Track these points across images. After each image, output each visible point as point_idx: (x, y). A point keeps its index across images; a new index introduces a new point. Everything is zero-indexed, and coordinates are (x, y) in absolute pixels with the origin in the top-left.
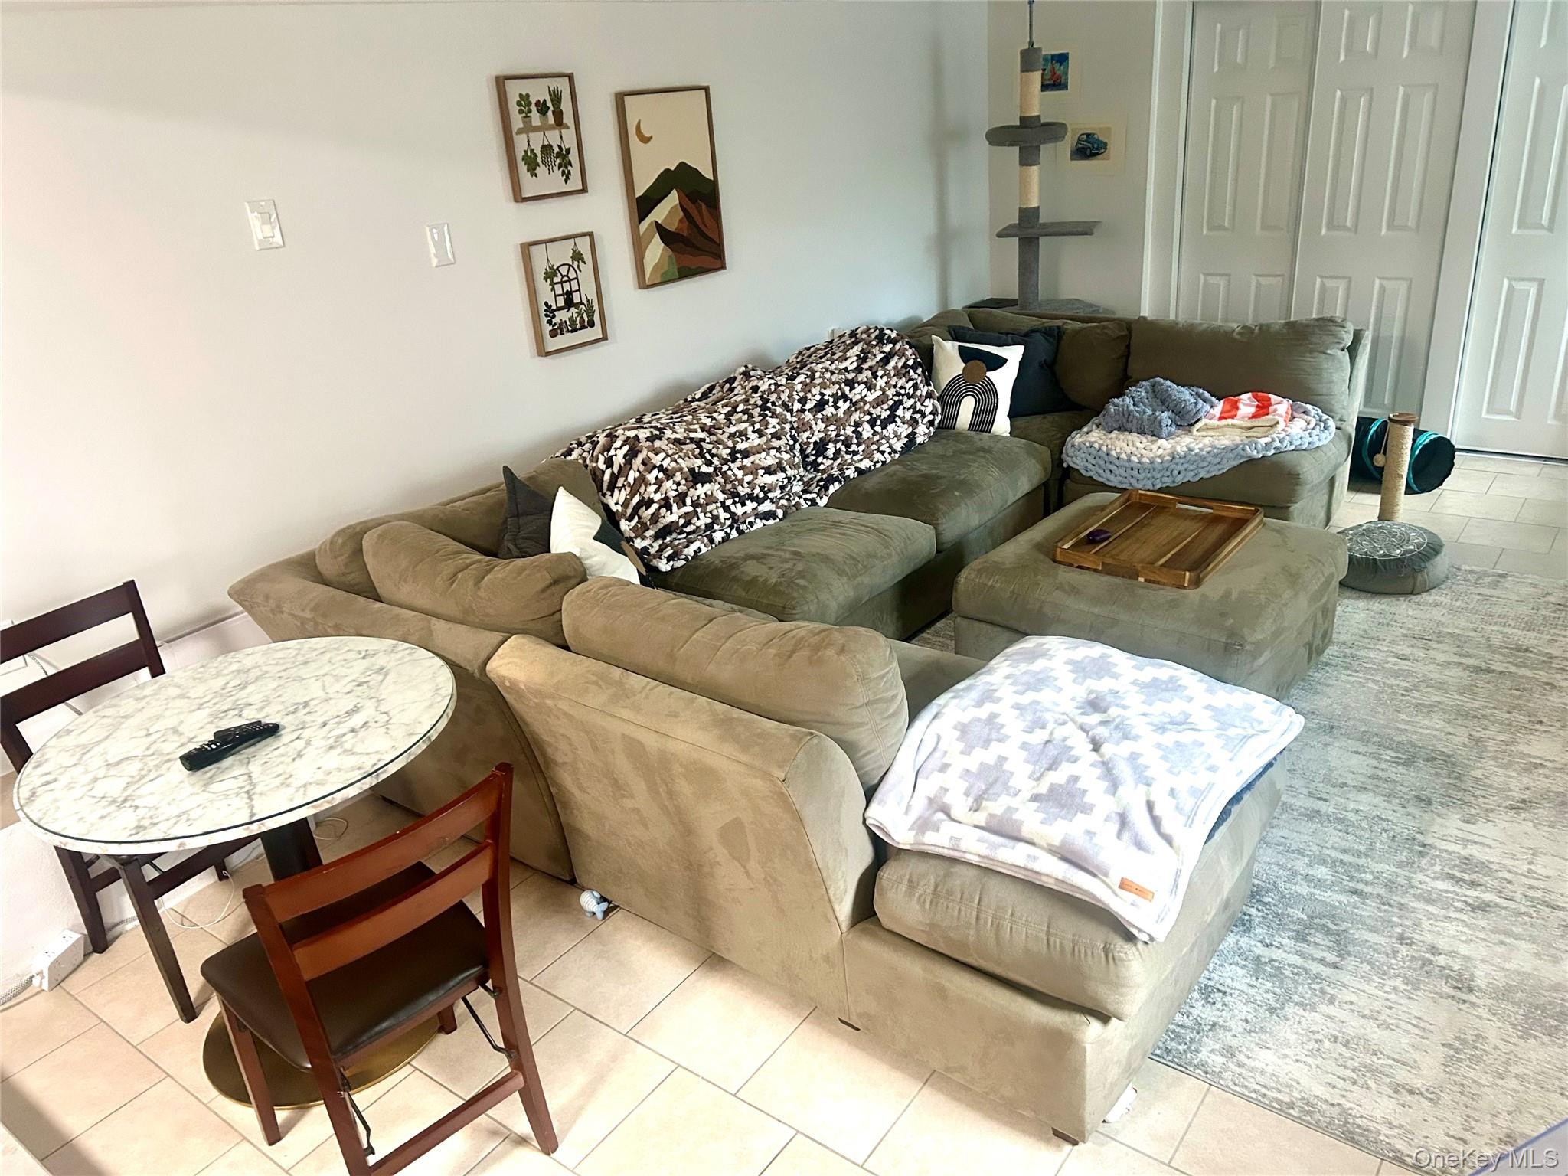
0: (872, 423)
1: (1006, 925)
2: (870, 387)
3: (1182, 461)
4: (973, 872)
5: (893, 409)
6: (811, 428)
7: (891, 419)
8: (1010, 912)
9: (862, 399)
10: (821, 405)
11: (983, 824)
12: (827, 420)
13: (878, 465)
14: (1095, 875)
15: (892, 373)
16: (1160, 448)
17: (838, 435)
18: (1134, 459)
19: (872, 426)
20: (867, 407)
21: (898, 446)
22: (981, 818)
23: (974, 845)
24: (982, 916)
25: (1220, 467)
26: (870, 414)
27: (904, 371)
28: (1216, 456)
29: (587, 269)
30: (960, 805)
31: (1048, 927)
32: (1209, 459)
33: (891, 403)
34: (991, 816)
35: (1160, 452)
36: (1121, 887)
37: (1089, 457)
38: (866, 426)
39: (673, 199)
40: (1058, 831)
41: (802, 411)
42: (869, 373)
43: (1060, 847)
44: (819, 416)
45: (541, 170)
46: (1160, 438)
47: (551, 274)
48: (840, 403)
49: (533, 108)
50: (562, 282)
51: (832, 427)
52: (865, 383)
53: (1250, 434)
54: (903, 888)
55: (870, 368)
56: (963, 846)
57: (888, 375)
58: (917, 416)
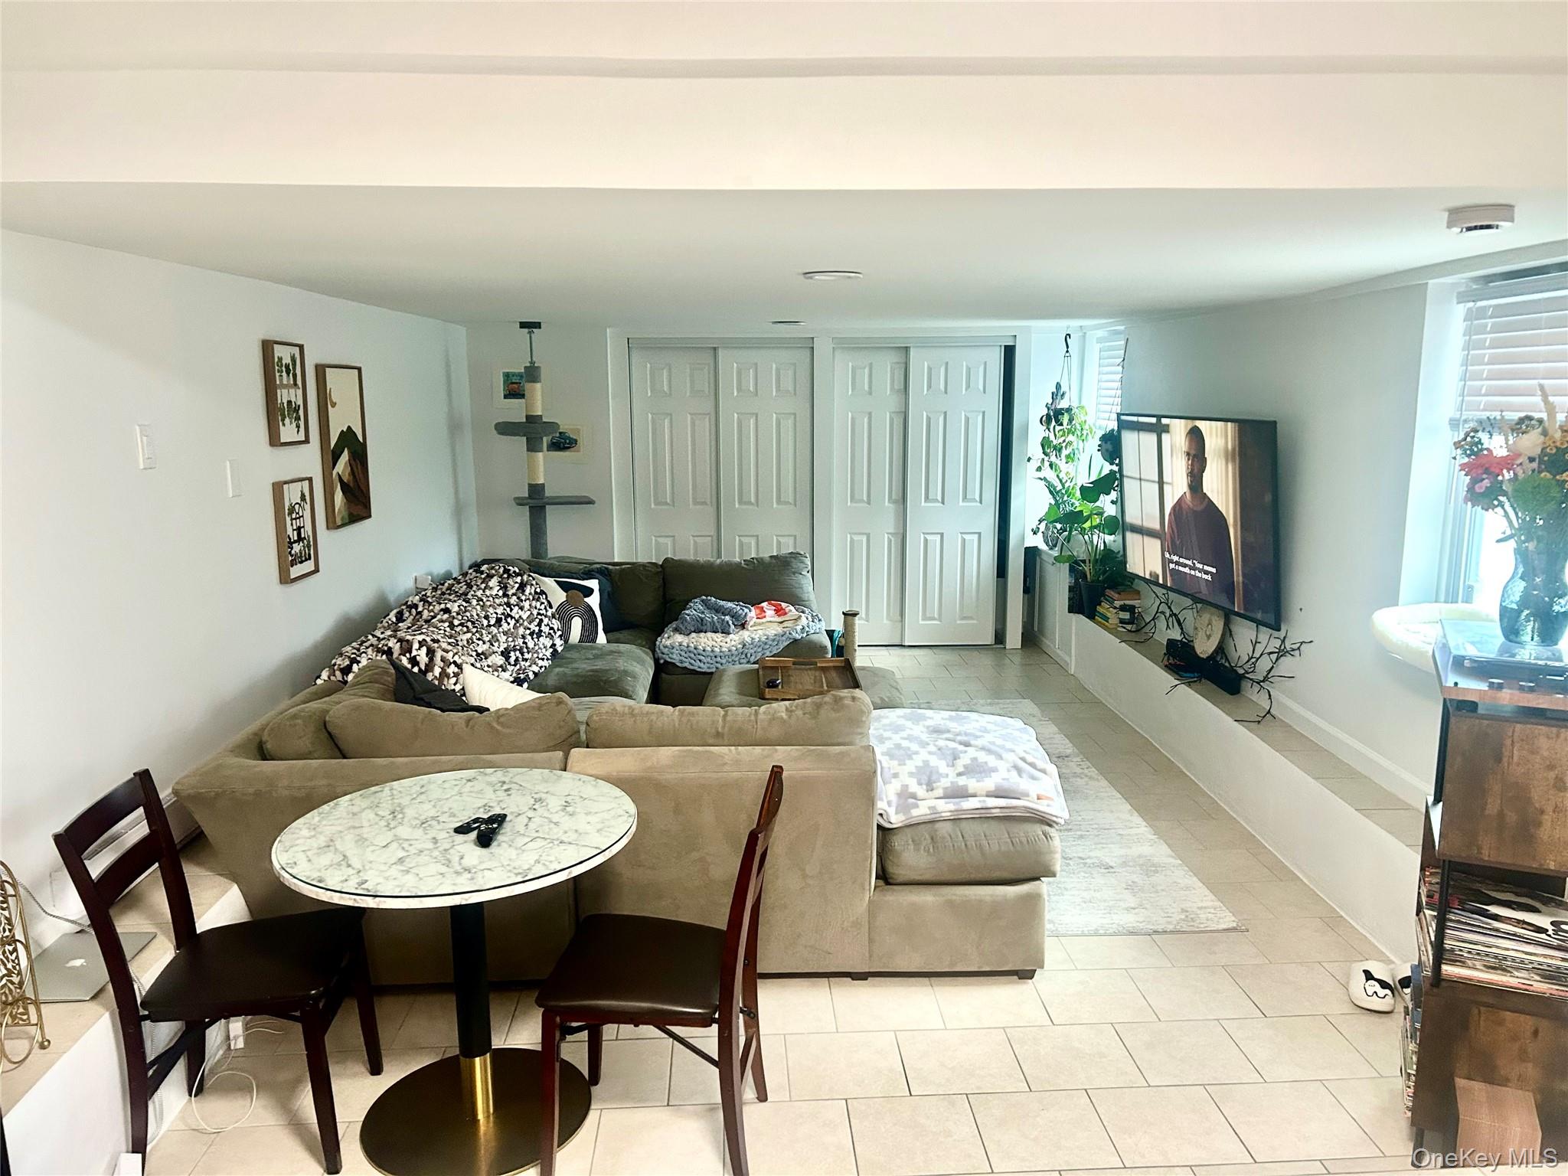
0: (531, 634)
1: (985, 843)
2: (522, 608)
3: (751, 646)
4: (948, 824)
5: (539, 625)
6: (498, 640)
7: (539, 634)
8: (983, 834)
9: (520, 617)
10: (499, 621)
11: (942, 795)
12: (505, 633)
13: (543, 669)
14: (1019, 799)
15: (531, 598)
16: (734, 639)
17: (515, 646)
18: (716, 649)
19: (533, 639)
20: (526, 623)
21: (548, 653)
22: (939, 792)
23: (946, 808)
24: (968, 843)
25: (778, 647)
26: (529, 629)
27: (537, 596)
28: (774, 640)
29: (308, 507)
30: (921, 792)
31: (1009, 834)
32: (770, 643)
33: (537, 620)
34: (945, 789)
35: (733, 643)
36: (1038, 799)
37: (683, 653)
38: (529, 637)
39: (345, 457)
40: (989, 784)
41: (489, 626)
42: (515, 598)
43: (996, 790)
44: (501, 630)
45: (287, 420)
46: (729, 634)
47: (292, 510)
48: (509, 620)
49: (284, 369)
50: (296, 519)
51: (510, 639)
52: (517, 605)
53: (785, 624)
54: (912, 847)
55: (513, 594)
56: (940, 809)
57: (529, 599)
58: (552, 631)
